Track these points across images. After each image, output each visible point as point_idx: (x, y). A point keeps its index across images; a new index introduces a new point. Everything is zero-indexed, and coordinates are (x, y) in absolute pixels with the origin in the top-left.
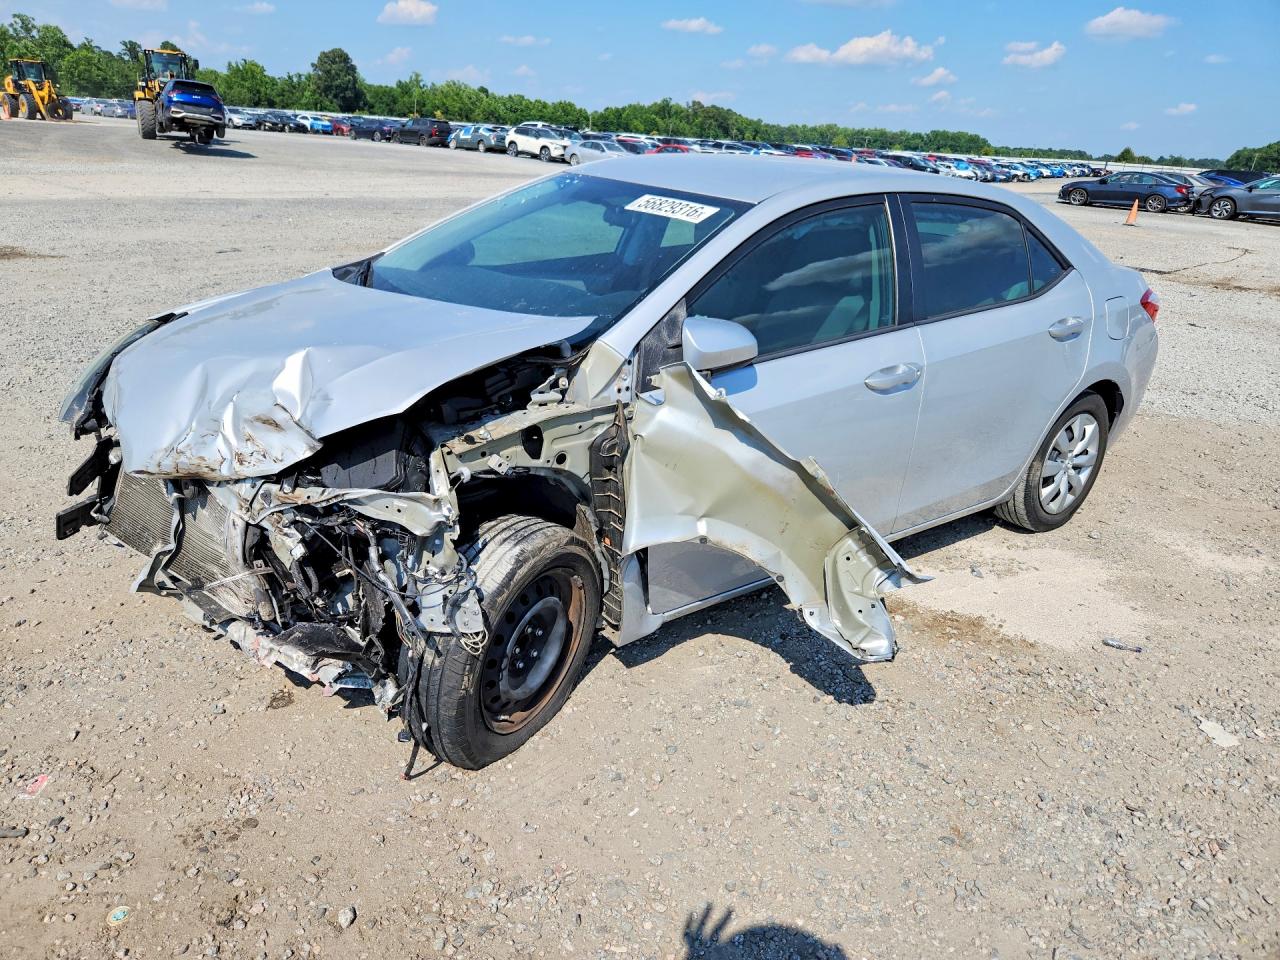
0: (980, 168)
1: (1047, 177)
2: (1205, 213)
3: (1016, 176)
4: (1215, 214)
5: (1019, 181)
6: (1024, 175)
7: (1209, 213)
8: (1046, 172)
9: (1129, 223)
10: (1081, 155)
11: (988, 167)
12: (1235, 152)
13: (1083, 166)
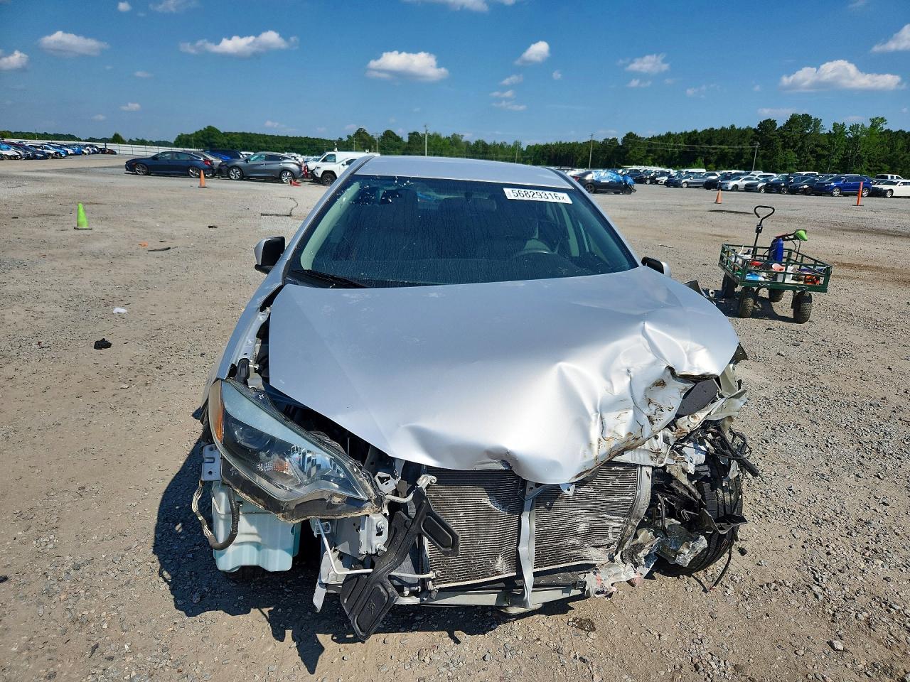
0: (20, 149)
1: (71, 154)
2: (226, 177)
3: (49, 154)
4: (233, 177)
5: (53, 158)
6: (56, 153)
7: (229, 177)
8: (70, 151)
9: (203, 185)
10: (71, 137)
11: (26, 149)
12: (177, 136)
13: (91, 146)
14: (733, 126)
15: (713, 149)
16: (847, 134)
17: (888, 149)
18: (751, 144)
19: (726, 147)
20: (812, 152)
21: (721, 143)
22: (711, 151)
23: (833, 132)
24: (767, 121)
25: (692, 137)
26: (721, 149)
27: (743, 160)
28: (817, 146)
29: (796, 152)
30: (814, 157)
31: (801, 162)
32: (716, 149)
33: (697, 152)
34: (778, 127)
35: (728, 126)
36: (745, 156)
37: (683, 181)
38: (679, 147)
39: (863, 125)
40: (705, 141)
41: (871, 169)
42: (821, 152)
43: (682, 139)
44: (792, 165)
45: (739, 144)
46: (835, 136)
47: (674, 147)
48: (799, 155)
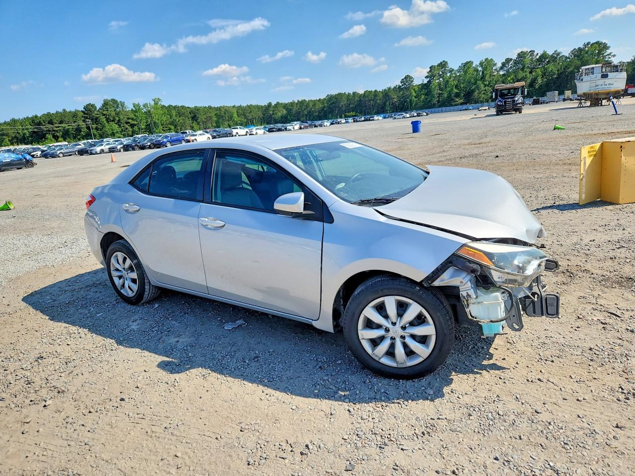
14: (64, 110)
15: (56, 127)
16: (143, 109)
17: (169, 116)
18: (84, 121)
19: (66, 125)
20: (127, 123)
21: (61, 122)
22: (55, 129)
23: (134, 109)
24: (88, 105)
25: (35, 121)
26: (62, 127)
27: (82, 133)
28: (128, 119)
29: (116, 124)
30: (129, 126)
31: (122, 130)
32: (58, 127)
33: (44, 131)
34: (98, 108)
35: (60, 110)
36: (83, 130)
37: (59, 152)
38: (27, 129)
39: (150, 104)
40: (46, 122)
41: (165, 129)
42: (133, 123)
43: (27, 123)
44: (117, 132)
45: (74, 122)
46: (136, 111)
47: (23, 129)
48: (120, 126)
